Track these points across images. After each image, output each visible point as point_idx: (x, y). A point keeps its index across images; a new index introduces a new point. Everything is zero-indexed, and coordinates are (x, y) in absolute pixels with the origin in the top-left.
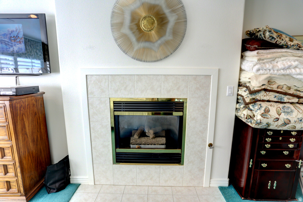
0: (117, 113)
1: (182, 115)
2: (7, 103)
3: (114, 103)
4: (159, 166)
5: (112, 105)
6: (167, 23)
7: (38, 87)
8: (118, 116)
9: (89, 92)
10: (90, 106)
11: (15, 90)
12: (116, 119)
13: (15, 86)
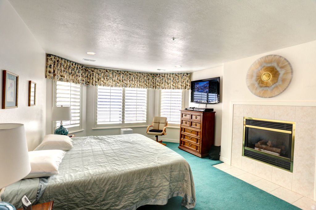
0: (247, 126)
1: (291, 133)
2: (202, 114)
3: (246, 120)
4: (272, 166)
5: (245, 120)
6: (279, 74)
7: (213, 109)
8: (248, 127)
9: (234, 113)
10: (234, 120)
11: (205, 110)
12: (247, 129)
13: (205, 108)
